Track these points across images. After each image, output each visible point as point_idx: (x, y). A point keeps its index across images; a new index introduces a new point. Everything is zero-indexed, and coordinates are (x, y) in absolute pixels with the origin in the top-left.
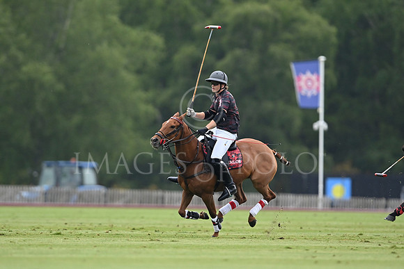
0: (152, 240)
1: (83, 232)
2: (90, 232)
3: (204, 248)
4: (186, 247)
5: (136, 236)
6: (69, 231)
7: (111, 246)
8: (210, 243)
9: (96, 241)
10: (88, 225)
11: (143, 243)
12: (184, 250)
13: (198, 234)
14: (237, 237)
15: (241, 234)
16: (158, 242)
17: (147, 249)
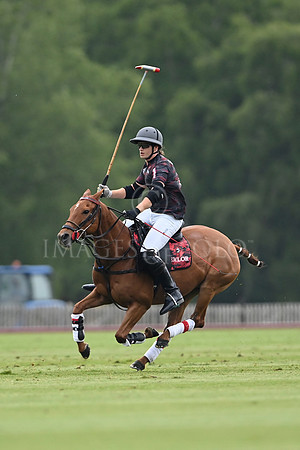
0: (144, 377)
1: (44, 369)
2: (53, 369)
3: (221, 387)
4: (195, 385)
5: (122, 373)
6: (22, 368)
7: (84, 389)
8: (230, 379)
9: (63, 381)
10: (50, 359)
11: (133, 381)
12: (192, 391)
13: (213, 365)
14: (269, 369)
15: (276, 364)
16: (153, 380)
17: (138, 391)
